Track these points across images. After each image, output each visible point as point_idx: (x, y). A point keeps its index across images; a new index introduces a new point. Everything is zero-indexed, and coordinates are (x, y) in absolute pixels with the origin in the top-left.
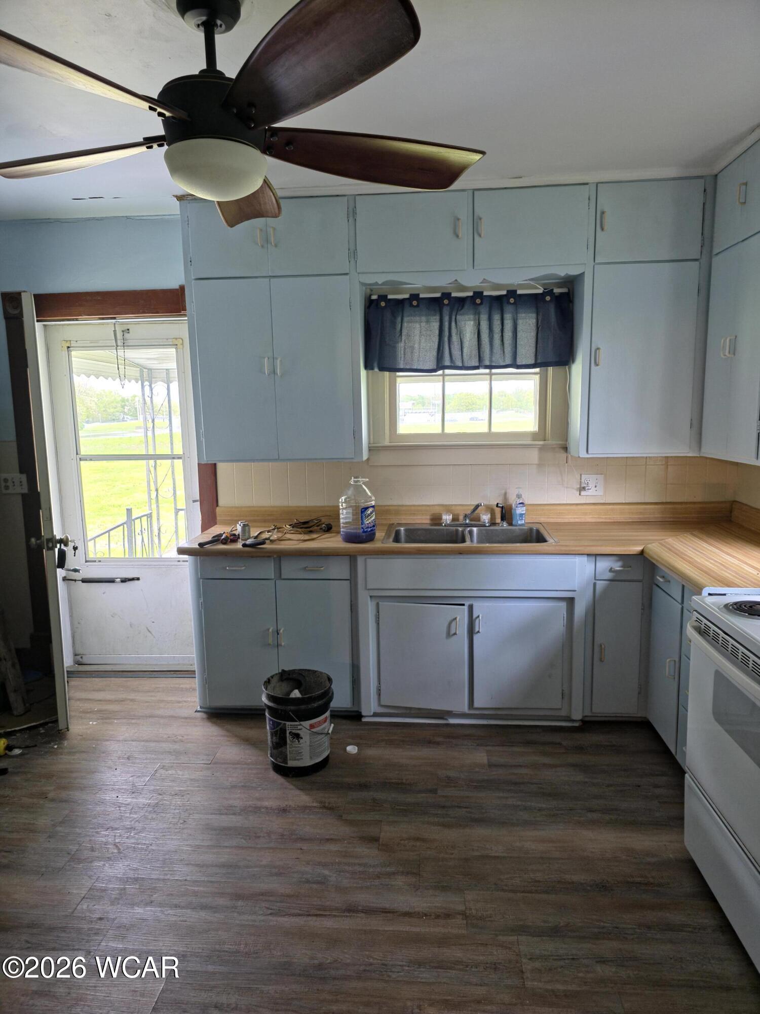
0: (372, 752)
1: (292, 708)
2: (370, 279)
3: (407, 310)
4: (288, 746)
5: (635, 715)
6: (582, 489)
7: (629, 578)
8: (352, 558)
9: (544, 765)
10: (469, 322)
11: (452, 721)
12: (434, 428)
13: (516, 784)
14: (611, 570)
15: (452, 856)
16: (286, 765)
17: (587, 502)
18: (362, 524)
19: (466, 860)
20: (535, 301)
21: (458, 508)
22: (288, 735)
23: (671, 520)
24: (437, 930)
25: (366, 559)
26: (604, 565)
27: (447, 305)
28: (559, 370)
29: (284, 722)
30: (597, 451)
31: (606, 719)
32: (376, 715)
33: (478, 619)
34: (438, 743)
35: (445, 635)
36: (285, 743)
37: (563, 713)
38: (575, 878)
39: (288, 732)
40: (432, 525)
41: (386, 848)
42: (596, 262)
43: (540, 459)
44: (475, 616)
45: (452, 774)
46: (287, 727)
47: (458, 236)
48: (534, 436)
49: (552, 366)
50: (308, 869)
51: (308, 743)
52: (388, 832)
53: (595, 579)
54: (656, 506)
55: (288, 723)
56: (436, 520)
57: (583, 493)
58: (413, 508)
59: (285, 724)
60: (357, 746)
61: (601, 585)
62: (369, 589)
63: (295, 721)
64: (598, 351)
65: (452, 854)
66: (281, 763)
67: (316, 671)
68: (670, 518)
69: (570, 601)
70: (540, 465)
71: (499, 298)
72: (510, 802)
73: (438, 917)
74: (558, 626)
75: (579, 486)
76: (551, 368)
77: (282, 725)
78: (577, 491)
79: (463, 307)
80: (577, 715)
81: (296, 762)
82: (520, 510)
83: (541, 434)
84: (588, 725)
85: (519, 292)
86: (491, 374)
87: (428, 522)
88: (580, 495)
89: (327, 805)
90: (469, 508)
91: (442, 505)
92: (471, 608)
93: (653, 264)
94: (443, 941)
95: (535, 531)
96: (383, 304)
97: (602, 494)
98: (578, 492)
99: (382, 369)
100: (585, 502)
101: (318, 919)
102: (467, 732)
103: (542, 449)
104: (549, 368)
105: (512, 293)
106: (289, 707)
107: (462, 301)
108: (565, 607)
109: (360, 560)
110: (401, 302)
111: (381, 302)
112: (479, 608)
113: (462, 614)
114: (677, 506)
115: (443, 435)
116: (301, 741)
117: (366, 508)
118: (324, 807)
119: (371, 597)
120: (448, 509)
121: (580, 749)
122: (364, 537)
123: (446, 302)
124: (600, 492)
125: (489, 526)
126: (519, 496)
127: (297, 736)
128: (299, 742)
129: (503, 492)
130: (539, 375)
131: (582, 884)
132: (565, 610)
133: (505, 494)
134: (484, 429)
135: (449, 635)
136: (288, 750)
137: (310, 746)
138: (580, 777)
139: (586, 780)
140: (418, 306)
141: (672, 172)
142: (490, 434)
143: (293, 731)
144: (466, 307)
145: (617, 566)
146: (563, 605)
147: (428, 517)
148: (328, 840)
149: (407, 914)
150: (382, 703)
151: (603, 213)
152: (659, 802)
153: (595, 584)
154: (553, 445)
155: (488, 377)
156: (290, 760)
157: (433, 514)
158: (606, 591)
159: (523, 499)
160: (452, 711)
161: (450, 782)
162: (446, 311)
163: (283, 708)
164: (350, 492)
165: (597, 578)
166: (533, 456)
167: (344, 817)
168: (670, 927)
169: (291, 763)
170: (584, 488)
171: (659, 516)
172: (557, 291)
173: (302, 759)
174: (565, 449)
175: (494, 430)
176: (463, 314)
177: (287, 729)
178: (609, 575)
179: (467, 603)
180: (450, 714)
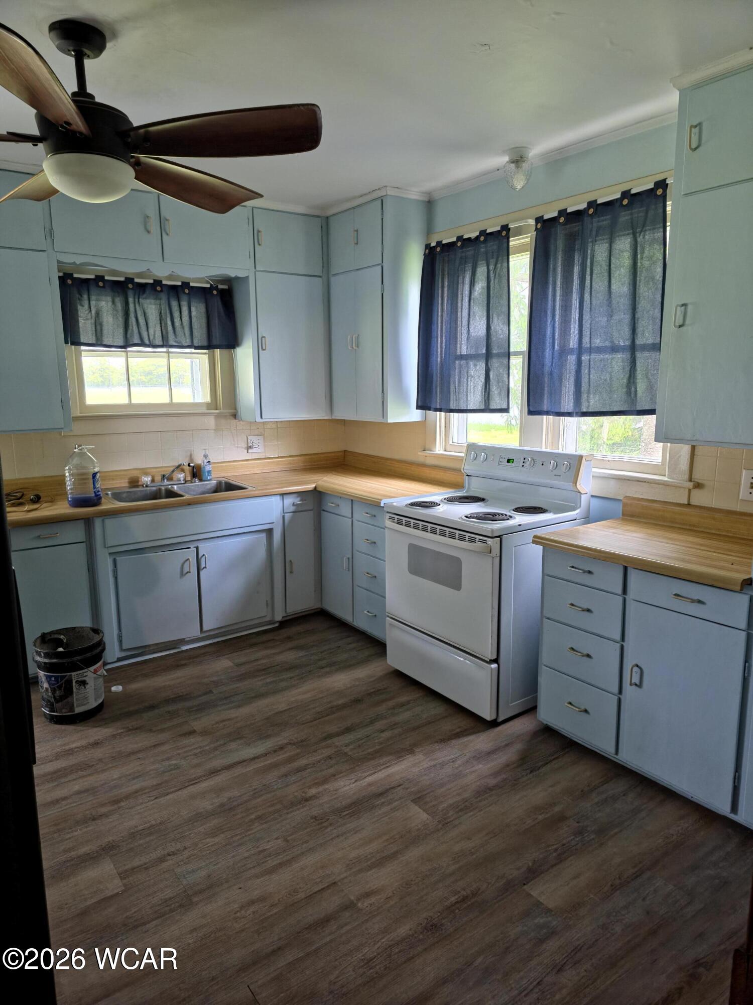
0: (134, 686)
1: (79, 658)
2: (68, 259)
3: (94, 290)
4: (74, 695)
5: (314, 608)
6: (249, 448)
7: (304, 509)
8: (88, 522)
9: (274, 654)
10: (150, 306)
11: (185, 648)
12: (123, 400)
13: (264, 670)
14: (293, 505)
15: (256, 721)
16: (73, 713)
17: (253, 458)
18: (94, 489)
19: (267, 719)
20: (204, 293)
21: (152, 470)
22: (74, 684)
23: (309, 467)
24: (281, 757)
25: (103, 521)
26: (289, 501)
27: (131, 289)
28: (225, 351)
29: (69, 674)
30: (269, 416)
31: (307, 613)
32: (119, 660)
33: (204, 557)
34: (185, 665)
35: (179, 576)
36: (71, 693)
37: (268, 619)
38: (340, 702)
39: (74, 682)
40: (130, 487)
41: (205, 733)
42: (257, 269)
43: (216, 425)
44: (200, 555)
45: (214, 679)
46: (73, 677)
47: (149, 232)
48: (209, 406)
49: (220, 349)
50: (157, 766)
51: (93, 687)
52: (197, 725)
53: (283, 513)
54: (300, 458)
55: (73, 674)
56: (134, 482)
57: (250, 451)
58: (111, 474)
59: (71, 675)
60: (122, 685)
61: (288, 516)
62: (108, 547)
63: (83, 669)
64: (263, 339)
65: (255, 719)
66: (68, 713)
67: (75, 628)
68: (309, 466)
69: (269, 532)
70: (217, 429)
71: (174, 288)
72: (268, 680)
73: (275, 751)
74: (261, 552)
75: (246, 446)
76: (218, 350)
77: (67, 677)
78: (245, 449)
79: (144, 292)
80: (279, 617)
81: (84, 707)
82: (208, 468)
83: (213, 404)
84: (285, 624)
85: (192, 284)
86: (168, 352)
87: (127, 485)
88: (247, 452)
89: (131, 728)
90: (169, 469)
91: (140, 469)
92: (197, 548)
93: (301, 277)
94: (291, 760)
95: (223, 484)
96: (69, 282)
97: (263, 451)
98: (246, 451)
99: (73, 344)
100: (250, 458)
101: (195, 786)
102: (203, 651)
103: (218, 417)
104: (216, 350)
105: (185, 285)
106: (75, 658)
107: (142, 287)
108: (265, 537)
109: (98, 523)
110: (87, 281)
111: (67, 279)
112: (204, 548)
113: (191, 554)
114: (313, 456)
115: (130, 405)
116: (87, 686)
117: (96, 473)
118: (130, 730)
119: (110, 554)
120: (145, 472)
121: (289, 638)
122: (96, 501)
123: (130, 286)
124: (261, 450)
125: (184, 483)
126: (206, 456)
127: (84, 683)
128: (85, 688)
129: (189, 454)
130: (207, 355)
131: (345, 704)
132: (265, 539)
133: (191, 456)
134: (166, 400)
135: (182, 574)
136: (75, 698)
137: (95, 689)
138: (301, 653)
139: (307, 653)
140: (104, 287)
141: (301, 209)
142: (171, 404)
143: (80, 679)
144: (148, 292)
145: (298, 501)
146: (264, 535)
147: (127, 481)
148: (154, 746)
149: (254, 759)
150: (124, 648)
151: (259, 231)
152: (357, 651)
153: (284, 517)
154: (225, 413)
155: (166, 355)
156: (77, 706)
157: (132, 477)
158: (292, 520)
159: (209, 459)
160: (184, 639)
161: (216, 684)
162: (130, 294)
163: (69, 660)
164: (76, 461)
165: (285, 512)
166: (211, 421)
167: (154, 729)
168: (402, 705)
169: (78, 710)
170: (250, 447)
171: (302, 465)
172: (220, 287)
173: (88, 703)
174: (235, 416)
175: (174, 401)
176: (146, 298)
177: (73, 679)
178: (292, 509)
179: (192, 546)
180: (182, 642)
